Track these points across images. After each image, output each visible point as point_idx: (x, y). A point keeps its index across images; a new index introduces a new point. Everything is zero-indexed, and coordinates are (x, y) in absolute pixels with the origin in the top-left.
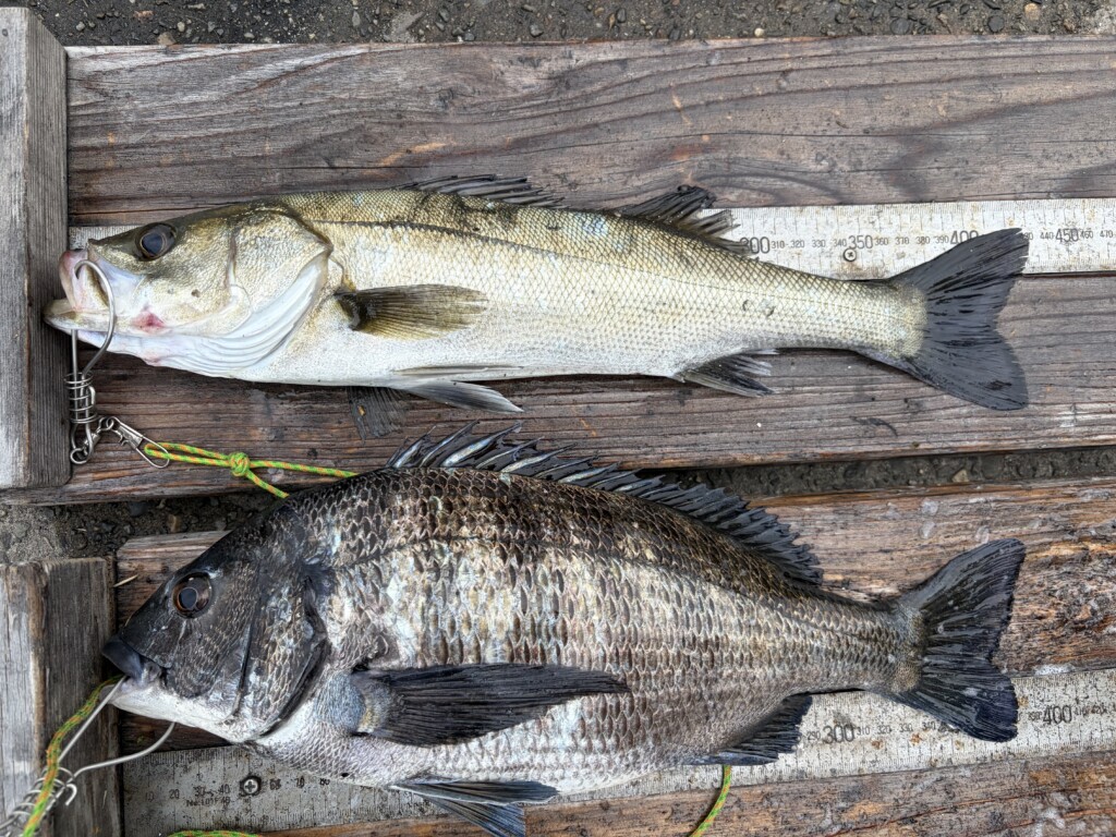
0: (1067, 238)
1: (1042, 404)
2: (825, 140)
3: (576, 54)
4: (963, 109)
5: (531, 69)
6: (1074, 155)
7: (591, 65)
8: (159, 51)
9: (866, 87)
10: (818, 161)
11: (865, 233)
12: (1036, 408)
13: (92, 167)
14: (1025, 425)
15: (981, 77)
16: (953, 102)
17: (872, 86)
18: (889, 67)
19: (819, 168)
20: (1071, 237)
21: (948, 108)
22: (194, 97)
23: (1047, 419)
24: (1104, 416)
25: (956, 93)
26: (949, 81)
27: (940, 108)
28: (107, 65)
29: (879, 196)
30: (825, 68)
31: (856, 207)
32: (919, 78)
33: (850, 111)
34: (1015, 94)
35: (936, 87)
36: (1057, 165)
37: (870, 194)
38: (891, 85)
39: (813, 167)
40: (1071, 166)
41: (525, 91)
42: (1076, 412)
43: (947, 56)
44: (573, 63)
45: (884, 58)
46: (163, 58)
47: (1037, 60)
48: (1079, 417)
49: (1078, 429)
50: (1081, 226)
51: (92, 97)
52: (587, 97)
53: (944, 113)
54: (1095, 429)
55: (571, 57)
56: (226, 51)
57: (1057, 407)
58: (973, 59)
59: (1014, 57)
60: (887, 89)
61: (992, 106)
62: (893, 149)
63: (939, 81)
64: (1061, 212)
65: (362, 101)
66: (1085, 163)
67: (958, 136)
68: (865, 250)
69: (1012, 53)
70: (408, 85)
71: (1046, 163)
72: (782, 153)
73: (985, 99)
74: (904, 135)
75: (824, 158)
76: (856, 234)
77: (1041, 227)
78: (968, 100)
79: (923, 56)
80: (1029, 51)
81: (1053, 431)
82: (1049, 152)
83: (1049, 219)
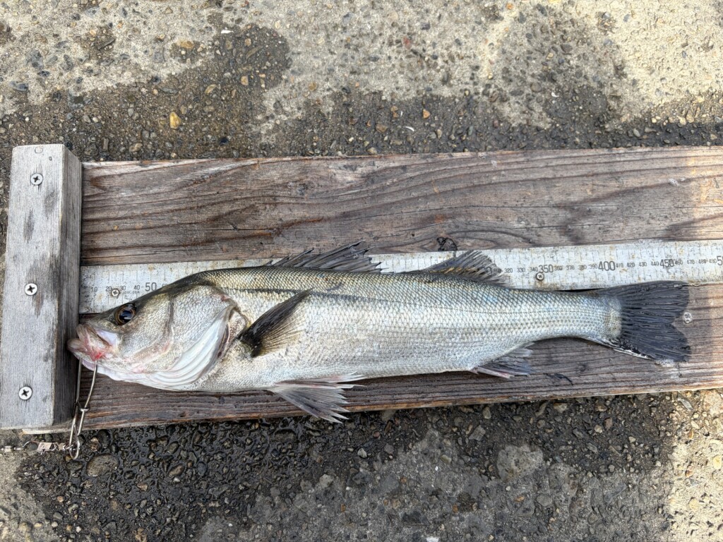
0: (667, 265)
2: (523, 210)
3: (377, 163)
4: (601, 191)
5: (351, 172)
6: (668, 216)
7: (386, 169)
8: (137, 165)
9: (545, 179)
10: (519, 222)
11: (548, 263)
13: (96, 231)
14: (650, 377)
15: (611, 173)
16: (595, 187)
17: (548, 179)
18: (558, 168)
19: (520, 225)
20: (669, 264)
21: (593, 191)
22: (156, 190)
23: (662, 373)
24: (696, 371)
25: (597, 182)
26: (592, 175)
27: (588, 191)
28: (106, 172)
29: (555, 242)
30: (522, 169)
31: (543, 248)
32: (575, 174)
33: (536, 193)
34: (631, 182)
35: (585, 178)
36: (658, 222)
37: (551, 240)
38: (559, 178)
39: (516, 225)
40: (667, 223)
41: (348, 185)
42: (679, 368)
43: (591, 161)
44: (375, 168)
45: (554, 163)
46: (140, 168)
47: (643, 162)
48: (682, 372)
49: (681, 379)
50: (675, 257)
51: (97, 191)
52: (383, 188)
53: (590, 193)
54: (692, 379)
55: (374, 165)
56: (176, 164)
58: (606, 163)
59: (629, 161)
60: (557, 180)
61: (618, 189)
62: (563, 215)
63: (587, 176)
64: (662, 250)
65: (254, 191)
66: (675, 221)
67: (600, 206)
68: (549, 274)
69: (629, 159)
70: (280, 181)
71: (652, 221)
72: (498, 218)
73: (613, 186)
74: (569, 207)
75: (522, 220)
76: (543, 264)
77: (651, 259)
78: (604, 186)
79: (577, 161)
80: (638, 157)
81: (667, 381)
82: (653, 214)
83: (655, 254)
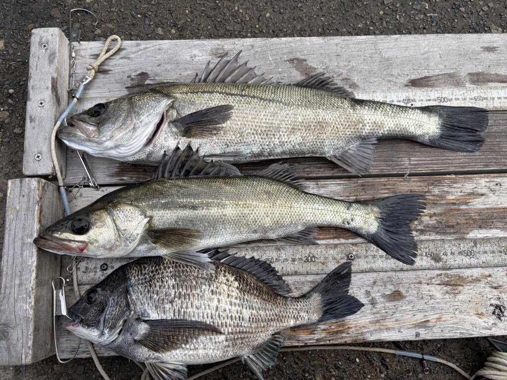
0: (406, 102)
1: (398, 158)
6: (409, 74)
12: (396, 159)
14: (392, 165)
20: (408, 102)
23: (399, 163)
24: (420, 162)
34: (387, 55)
36: (403, 78)
40: (408, 78)
42: (410, 160)
48: (411, 162)
49: (411, 166)
50: (411, 98)
54: (417, 166)
57: (403, 159)
58: (373, 44)
61: (380, 59)
64: (404, 93)
65: (165, 58)
66: (413, 77)
71: (399, 77)
73: (377, 57)
77: (397, 99)
81: (402, 167)
82: (400, 73)
83: (400, 96)
